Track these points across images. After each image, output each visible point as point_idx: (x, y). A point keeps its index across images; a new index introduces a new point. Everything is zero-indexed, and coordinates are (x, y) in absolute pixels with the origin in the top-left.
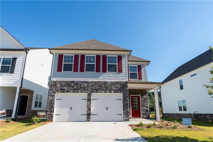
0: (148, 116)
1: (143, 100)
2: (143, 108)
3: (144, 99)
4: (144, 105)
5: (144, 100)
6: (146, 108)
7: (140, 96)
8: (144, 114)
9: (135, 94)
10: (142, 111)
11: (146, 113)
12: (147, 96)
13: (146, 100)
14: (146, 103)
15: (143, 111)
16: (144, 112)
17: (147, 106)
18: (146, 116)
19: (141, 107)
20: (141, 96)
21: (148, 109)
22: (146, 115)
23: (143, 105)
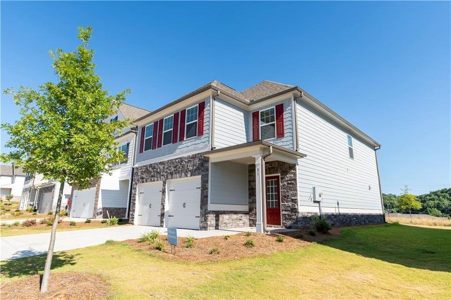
0: (294, 223)
1: (286, 183)
2: (286, 203)
3: (287, 181)
4: (288, 196)
5: (288, 184)
6: (290, 204)
7: (279, 174)
8: (286, 219)
9: (270, 171)
10: (282, 211)
11: (291, 216)
12: (294, 175)
13: (291, 184)
14: (291, 190)
15: (285, 211)
16: (286, 213)
17: (293, 198)
18: (290, 222)
19: (282, 200)
20: (282, 177)
21: (295, 206)
22: (290, 219)
23: (285, 197)
